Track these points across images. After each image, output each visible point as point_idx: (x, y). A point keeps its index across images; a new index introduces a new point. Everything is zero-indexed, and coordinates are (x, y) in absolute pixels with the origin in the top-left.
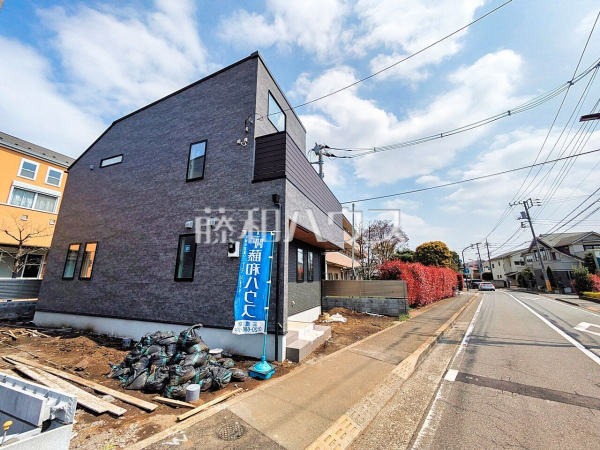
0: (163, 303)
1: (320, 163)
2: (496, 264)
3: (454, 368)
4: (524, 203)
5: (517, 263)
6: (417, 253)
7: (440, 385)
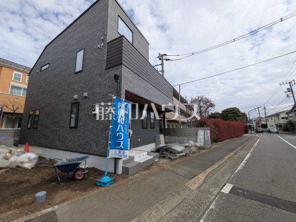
0: (65, 140)
1: (162, 64)
2: (270, 119)
3: (230, 183)
4: (290, 83)
5: (283, 118)
6: (222, 114)
7: (216, 196)
